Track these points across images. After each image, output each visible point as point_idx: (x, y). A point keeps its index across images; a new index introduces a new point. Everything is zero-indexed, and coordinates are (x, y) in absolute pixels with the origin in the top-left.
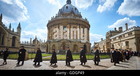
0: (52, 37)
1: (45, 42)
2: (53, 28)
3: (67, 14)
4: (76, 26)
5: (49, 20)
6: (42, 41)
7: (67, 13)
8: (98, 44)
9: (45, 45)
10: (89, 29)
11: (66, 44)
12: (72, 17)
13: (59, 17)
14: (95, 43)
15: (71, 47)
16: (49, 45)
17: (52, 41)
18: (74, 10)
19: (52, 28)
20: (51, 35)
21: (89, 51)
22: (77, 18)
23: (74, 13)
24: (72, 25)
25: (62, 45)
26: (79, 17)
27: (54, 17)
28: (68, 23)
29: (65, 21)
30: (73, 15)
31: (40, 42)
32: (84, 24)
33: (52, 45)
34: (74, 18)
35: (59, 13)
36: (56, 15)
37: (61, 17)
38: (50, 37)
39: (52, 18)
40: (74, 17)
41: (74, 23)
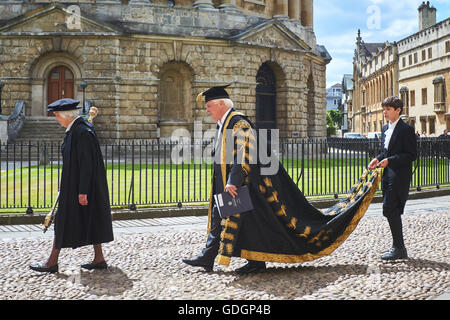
8: (389, 58)
11: (85, 51)
14: (366, 51)
15: (137, 84)
21: (311, 126)
25: (34, 65)
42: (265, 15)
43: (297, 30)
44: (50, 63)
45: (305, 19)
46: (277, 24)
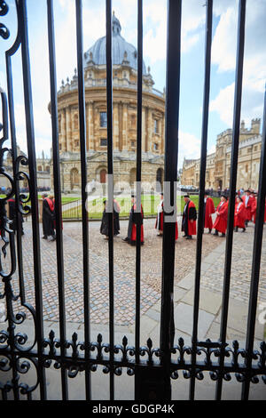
0: (66, 146)
1: (43, 159)
2: (67, 116)
9: (46, 165)
12: (125, 82)
14: (187, 162)
15: (124, 174)
17: (68, 157)
18: (130, 57)
19: (65, 117)
20: (62, 140)
23: (130, 69)
24: (125, 109)
25: (97, 169)
26: (147, 84)
27: (68, 80)
28: (114, 104)
30: (128, 77)
33: (70, 167)
36: (76, 70)
37: (90, 82)
38: (60, 145)
39: (63, 82)
40: (130, 83)
41: (131, 103)
42: (160, 154)
44: (101, 169)
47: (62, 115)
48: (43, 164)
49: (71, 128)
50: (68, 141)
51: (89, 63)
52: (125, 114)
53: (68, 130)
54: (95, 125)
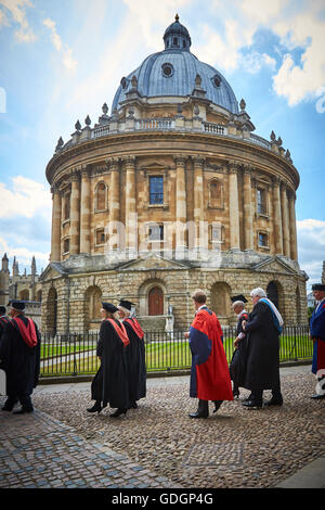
0: (78, 243)
1: (34, 274)
2: (84, 184)
3: (167, 107)
4: (219, 176)
5: (61, 141)
6: (16, 266)
7: (165, 100)
9: (39, 287)
10: (291, 196)
11: (169, 278)
12: (197, 124)
13: (119, 122)
16: (61, 287)
17: (80, 264)
18: (207, 85)
19: (79, 188)
20: (71, 232)
21: (299, 317)
22: (226, 132)
23: (207, 104)
24: (199, 171)
25: (141, 287)
26: (239, 127)
27: (88, 121)
28: (176, 160)
29: (158, 145)
30: (203, 114)
31: (7, 271)
32: (264, 164)
33: (85, 285)
34: (211, 132)
35: (123, 98)
36: (105, 107)
37: (130, 124)
38: (67, 241)
39: (78, 125)
40: (207, 125)
41: (208, 159)
42: (270, 254)
43: (288, 262)
44: (149, 286)
45: (293, 256)
46: (277, 260)
47: (74, 185)
48: (33, 286)
49: (90, 207)
50: (84, 233)
51: (131, 93)
52: (199, 179)
53: (84, 211)
54: (138, 200)
